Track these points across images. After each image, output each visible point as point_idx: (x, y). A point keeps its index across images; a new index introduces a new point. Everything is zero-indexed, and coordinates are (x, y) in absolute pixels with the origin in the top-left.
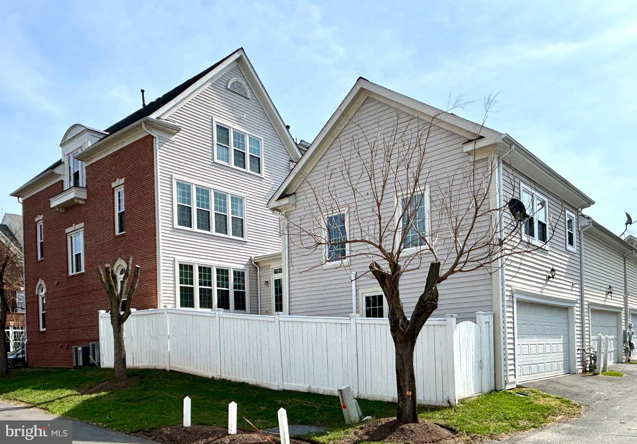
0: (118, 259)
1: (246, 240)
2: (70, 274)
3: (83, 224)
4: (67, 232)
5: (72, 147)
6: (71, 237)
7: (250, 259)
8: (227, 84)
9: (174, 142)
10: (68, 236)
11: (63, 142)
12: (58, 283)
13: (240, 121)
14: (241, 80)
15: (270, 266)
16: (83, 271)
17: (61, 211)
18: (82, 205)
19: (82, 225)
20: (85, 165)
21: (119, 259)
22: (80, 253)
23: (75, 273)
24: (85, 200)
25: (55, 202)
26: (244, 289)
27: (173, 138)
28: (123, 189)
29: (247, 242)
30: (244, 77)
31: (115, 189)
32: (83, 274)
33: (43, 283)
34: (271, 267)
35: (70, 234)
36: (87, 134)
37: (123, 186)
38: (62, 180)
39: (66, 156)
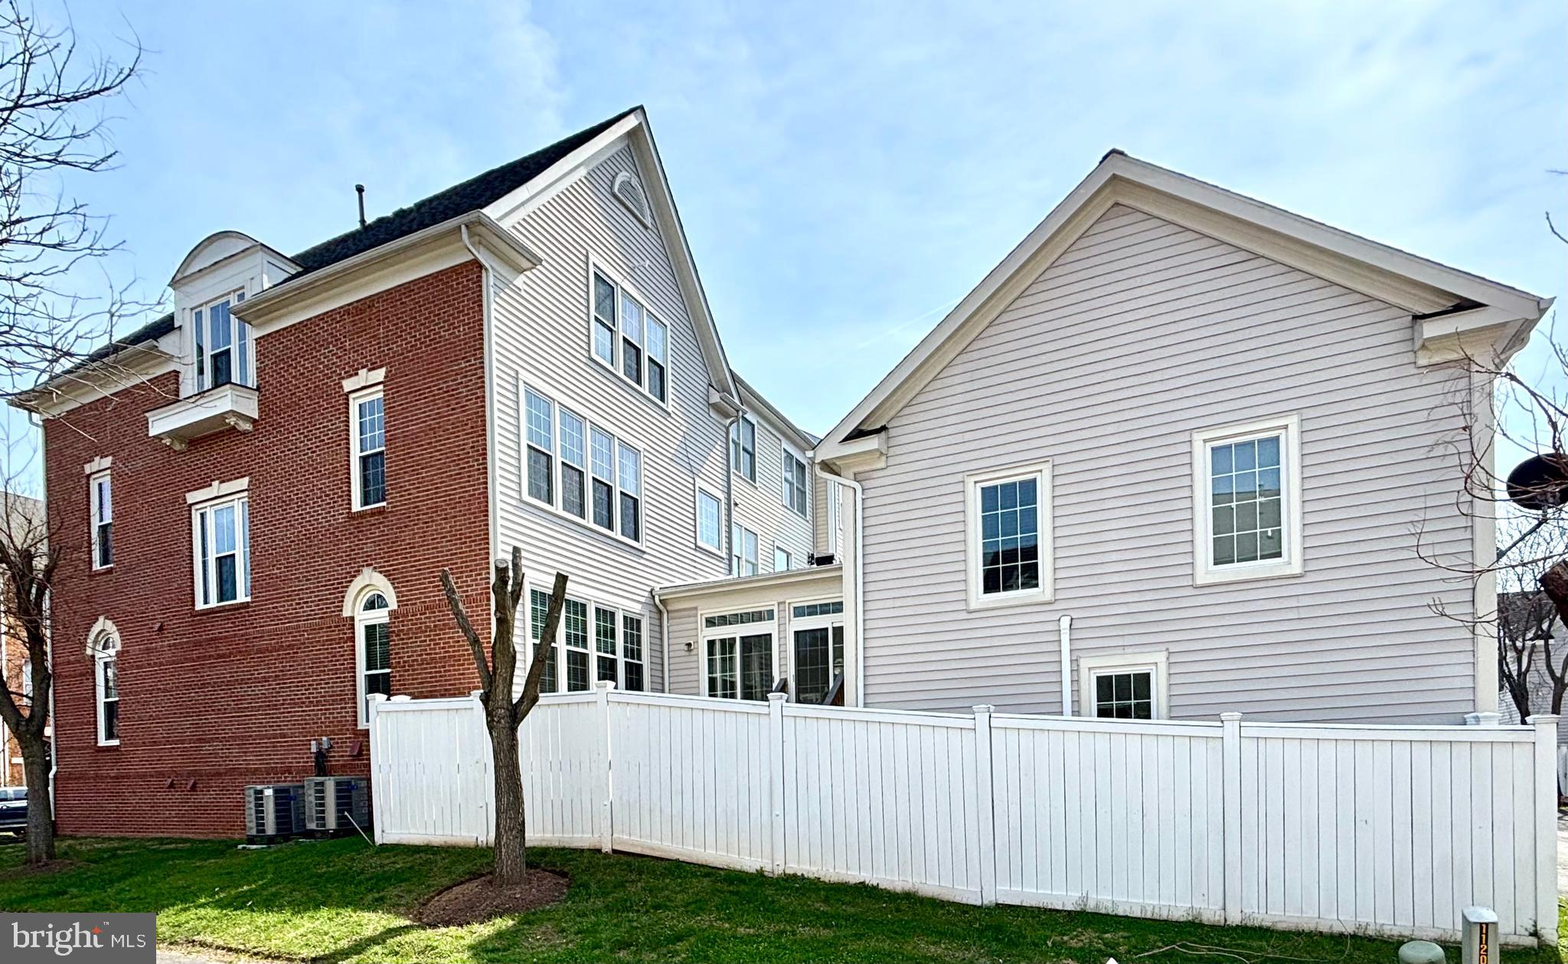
0: (365, 569)
1: (643, 549)
2: (200, 605)
3: (246, 480)
4: (189, 502)
5: (210, 289)
6: (203, 516)
7: (651, 592)
8: (613, 183)
9: (520, 290)
10: (193, 512)
11: (179, 276)
12: (161, 629)
13: (632, 273)
14: (634, 182)
15: (696, 608)
16: (242, 597)
17: (177, 447)
18: (244, 433)
19: (244, 483)
20: (253, 334)
21: (367, 571)
22: (233, 556)
23: (214, 603)
24: (254, 421)
25: (162, 423)
26: (639, 659)
27: (520, 281)
28: (381, 395)
29: (644, 552)
30: (639, 177)
31: (352, 396)
32: (245, 605)
33: (110, 626)
34: (699, 612)
35: (198, 506)
36: (260, 257)
37: (381, 387)
38: (175, 371)
39: (188, 311)
